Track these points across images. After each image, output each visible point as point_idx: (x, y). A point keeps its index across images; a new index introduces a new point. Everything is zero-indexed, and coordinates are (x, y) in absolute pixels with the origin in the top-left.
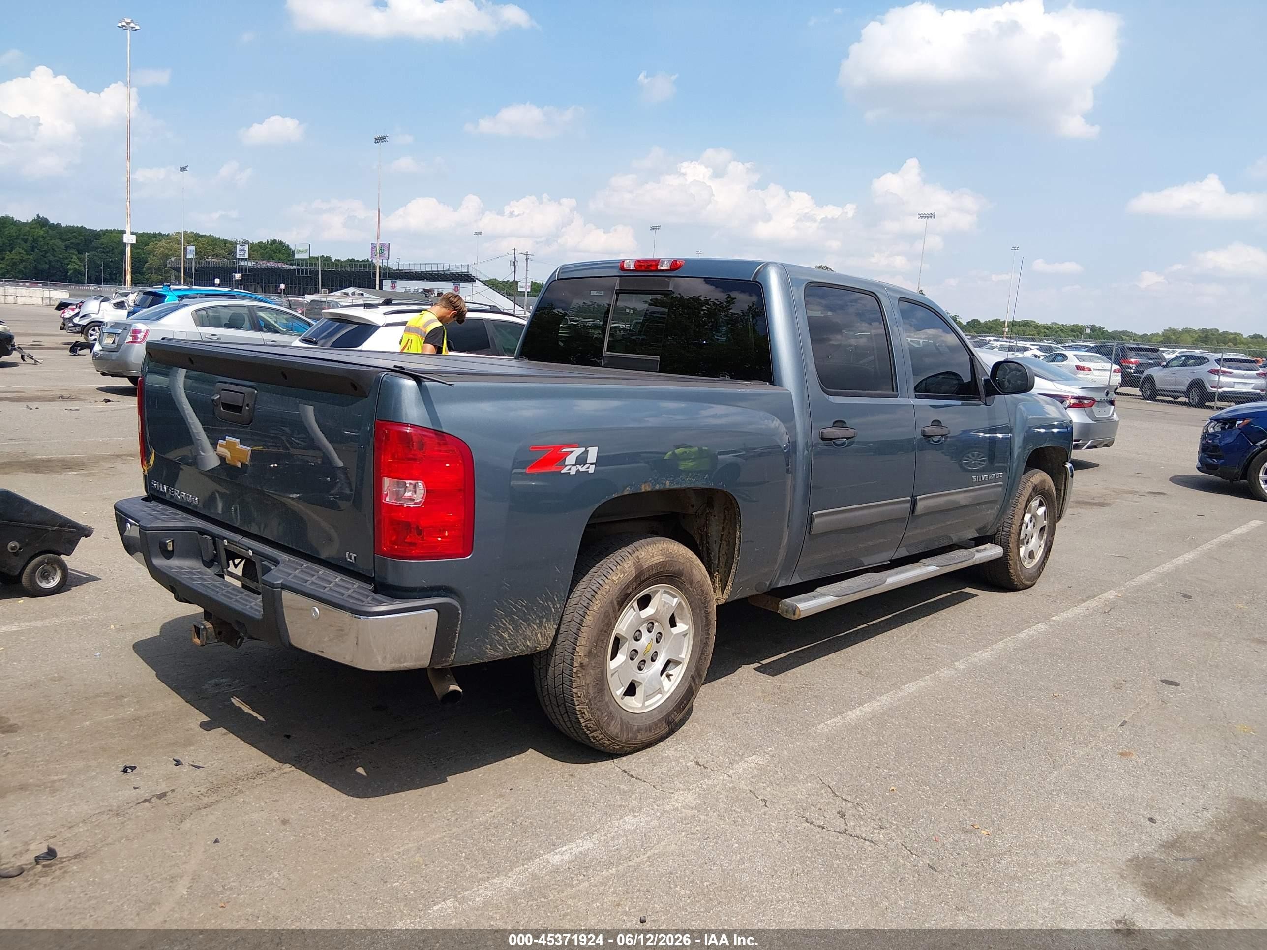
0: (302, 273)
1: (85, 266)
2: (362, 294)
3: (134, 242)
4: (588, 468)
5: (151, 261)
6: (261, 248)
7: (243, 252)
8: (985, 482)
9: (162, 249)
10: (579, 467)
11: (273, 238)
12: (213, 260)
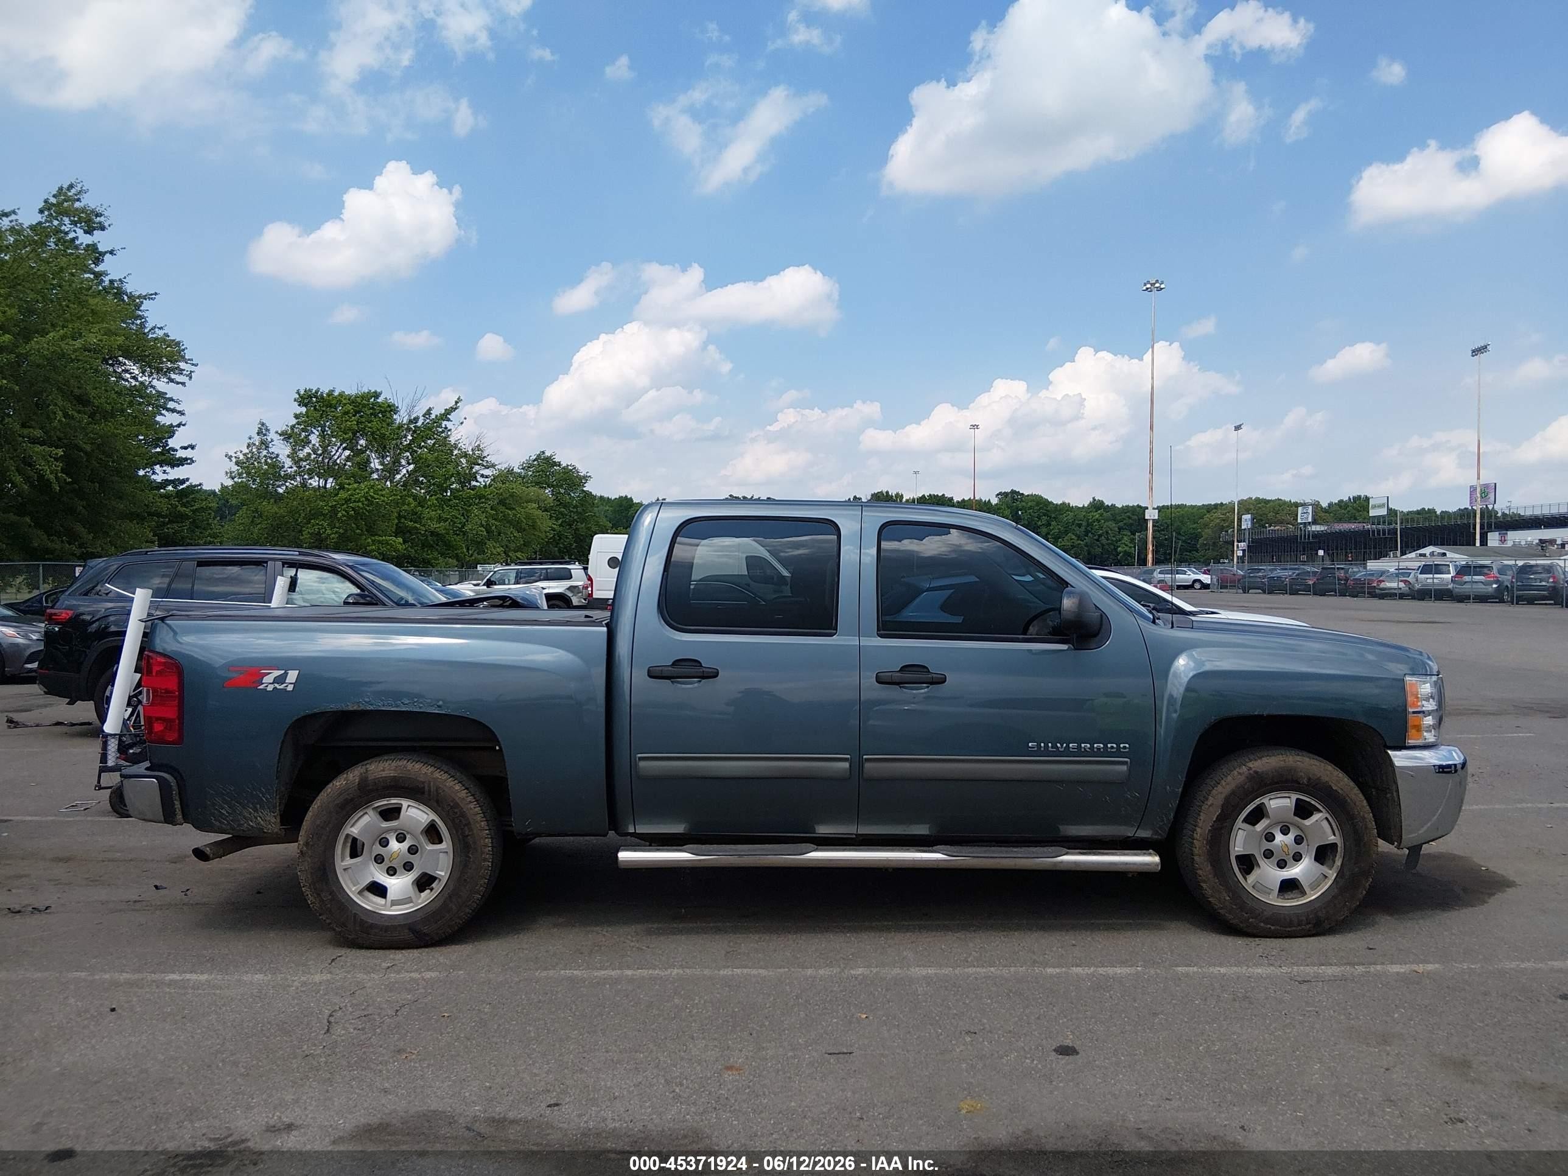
0: (1379, 534)
1: (1135, 547)
2: (1444, 554)
3: (1156, 517)
4: (287, 686)
5: (1205, 536)
6: (1340, 507)
7: (1305, 515)
8: (1085, 753)
9: (1218, 521)
10: (276, 685)
11: (1355, 494)
12: (1277, 528)
